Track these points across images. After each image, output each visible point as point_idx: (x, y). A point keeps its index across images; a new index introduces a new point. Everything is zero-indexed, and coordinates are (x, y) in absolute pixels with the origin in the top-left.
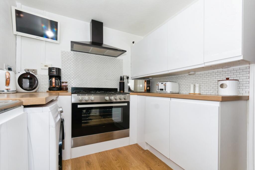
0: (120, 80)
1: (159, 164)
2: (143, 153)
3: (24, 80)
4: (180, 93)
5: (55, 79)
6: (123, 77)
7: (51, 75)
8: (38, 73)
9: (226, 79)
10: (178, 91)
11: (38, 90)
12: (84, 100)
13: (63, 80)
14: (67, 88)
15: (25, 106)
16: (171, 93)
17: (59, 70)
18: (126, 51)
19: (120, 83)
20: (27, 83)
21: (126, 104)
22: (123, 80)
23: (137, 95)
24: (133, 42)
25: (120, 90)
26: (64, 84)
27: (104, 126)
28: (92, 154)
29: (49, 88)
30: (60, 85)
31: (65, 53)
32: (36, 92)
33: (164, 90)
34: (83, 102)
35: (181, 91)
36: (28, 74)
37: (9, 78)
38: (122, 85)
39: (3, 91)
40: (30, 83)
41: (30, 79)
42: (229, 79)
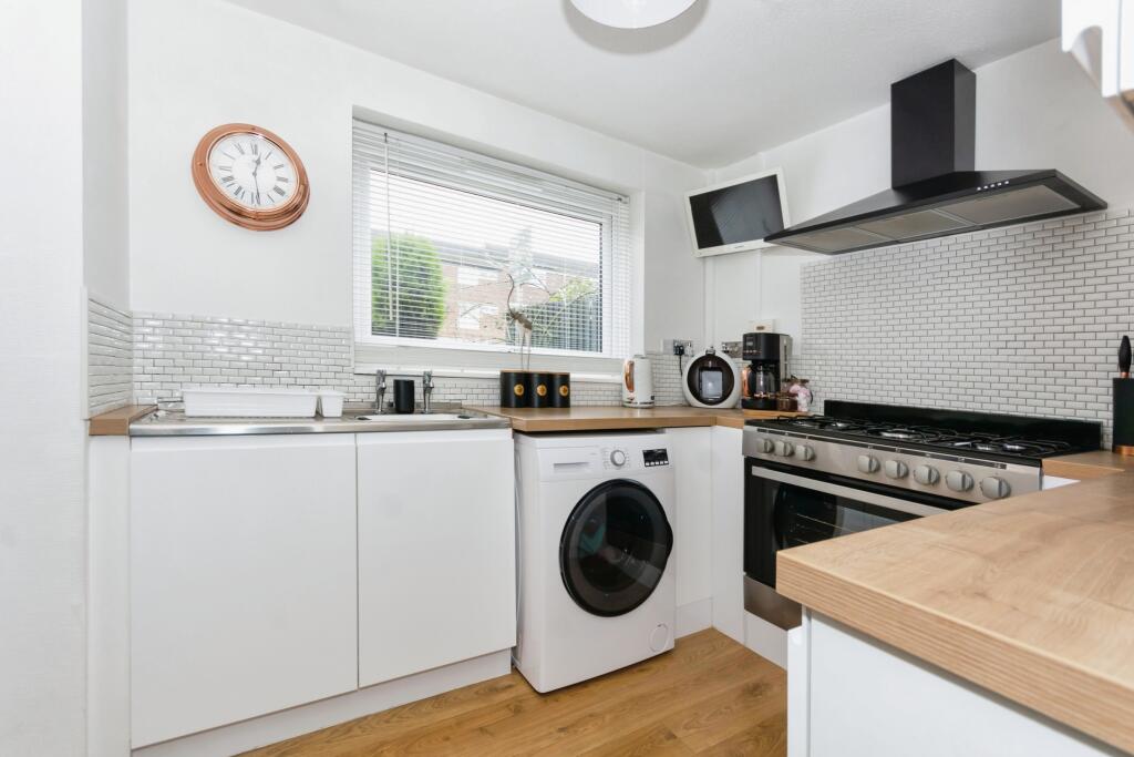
19: (1118, 384)
26: (792, 388)
30: (773, 391)
31: (811, 269)
36: (709, 357)
37: (630, 374)
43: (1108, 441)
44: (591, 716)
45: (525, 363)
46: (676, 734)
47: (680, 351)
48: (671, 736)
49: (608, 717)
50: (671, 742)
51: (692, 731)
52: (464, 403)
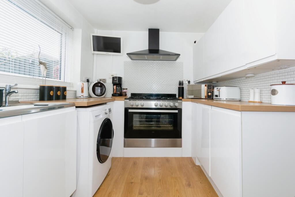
0: (179, 85)
1: (203, 181)
2: (191, 167)
3: (96, 88)
4: (242, 100)
5: (116, 87)
6: (182, 82)
7: (114, 83)
8: (107, 82)
9: (281, 83)
10: (240, 98)
11: (106, 95)
12: (135, 105)
13: (124, 86)
14: (126, 94)
15: (77, 107)
16: (226, 100)
17: (120, 79)
18: (179, 55)
19: (179, 88)
20: (98, 90)
21: (177, 111)
22: (183, 85)
23: (191, 102)
24: (195, 42)
25: (179, 96)
26: (125, 91)
27: (154, 132)
28: (141, 158)
29: (112, 94)
30: (120, 91)
31: (127, 62)
32: (104, 97)
33: (218, 96)
34: (134, 107)
35: (243, 98)
36: (99, 83)
37: (83, 88)
38: (181, 90)
39: (80, 97)
40: (101, 90)
41: (101, 86)
42: (286, 83)
43: (177, 97)
44: (110, 193)
45: (44, 83)
46: (132, 181)
47: (88, 81)
48: (132, 183)
49: (114, 190)
50: (133, 184)
51: (134, 179)
52: (20, 100)
